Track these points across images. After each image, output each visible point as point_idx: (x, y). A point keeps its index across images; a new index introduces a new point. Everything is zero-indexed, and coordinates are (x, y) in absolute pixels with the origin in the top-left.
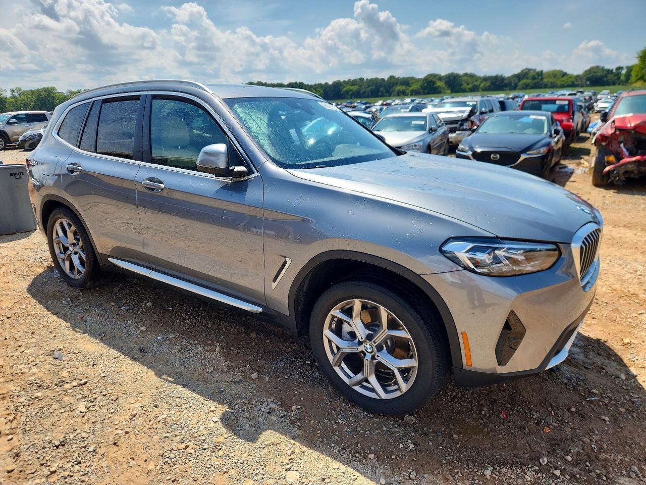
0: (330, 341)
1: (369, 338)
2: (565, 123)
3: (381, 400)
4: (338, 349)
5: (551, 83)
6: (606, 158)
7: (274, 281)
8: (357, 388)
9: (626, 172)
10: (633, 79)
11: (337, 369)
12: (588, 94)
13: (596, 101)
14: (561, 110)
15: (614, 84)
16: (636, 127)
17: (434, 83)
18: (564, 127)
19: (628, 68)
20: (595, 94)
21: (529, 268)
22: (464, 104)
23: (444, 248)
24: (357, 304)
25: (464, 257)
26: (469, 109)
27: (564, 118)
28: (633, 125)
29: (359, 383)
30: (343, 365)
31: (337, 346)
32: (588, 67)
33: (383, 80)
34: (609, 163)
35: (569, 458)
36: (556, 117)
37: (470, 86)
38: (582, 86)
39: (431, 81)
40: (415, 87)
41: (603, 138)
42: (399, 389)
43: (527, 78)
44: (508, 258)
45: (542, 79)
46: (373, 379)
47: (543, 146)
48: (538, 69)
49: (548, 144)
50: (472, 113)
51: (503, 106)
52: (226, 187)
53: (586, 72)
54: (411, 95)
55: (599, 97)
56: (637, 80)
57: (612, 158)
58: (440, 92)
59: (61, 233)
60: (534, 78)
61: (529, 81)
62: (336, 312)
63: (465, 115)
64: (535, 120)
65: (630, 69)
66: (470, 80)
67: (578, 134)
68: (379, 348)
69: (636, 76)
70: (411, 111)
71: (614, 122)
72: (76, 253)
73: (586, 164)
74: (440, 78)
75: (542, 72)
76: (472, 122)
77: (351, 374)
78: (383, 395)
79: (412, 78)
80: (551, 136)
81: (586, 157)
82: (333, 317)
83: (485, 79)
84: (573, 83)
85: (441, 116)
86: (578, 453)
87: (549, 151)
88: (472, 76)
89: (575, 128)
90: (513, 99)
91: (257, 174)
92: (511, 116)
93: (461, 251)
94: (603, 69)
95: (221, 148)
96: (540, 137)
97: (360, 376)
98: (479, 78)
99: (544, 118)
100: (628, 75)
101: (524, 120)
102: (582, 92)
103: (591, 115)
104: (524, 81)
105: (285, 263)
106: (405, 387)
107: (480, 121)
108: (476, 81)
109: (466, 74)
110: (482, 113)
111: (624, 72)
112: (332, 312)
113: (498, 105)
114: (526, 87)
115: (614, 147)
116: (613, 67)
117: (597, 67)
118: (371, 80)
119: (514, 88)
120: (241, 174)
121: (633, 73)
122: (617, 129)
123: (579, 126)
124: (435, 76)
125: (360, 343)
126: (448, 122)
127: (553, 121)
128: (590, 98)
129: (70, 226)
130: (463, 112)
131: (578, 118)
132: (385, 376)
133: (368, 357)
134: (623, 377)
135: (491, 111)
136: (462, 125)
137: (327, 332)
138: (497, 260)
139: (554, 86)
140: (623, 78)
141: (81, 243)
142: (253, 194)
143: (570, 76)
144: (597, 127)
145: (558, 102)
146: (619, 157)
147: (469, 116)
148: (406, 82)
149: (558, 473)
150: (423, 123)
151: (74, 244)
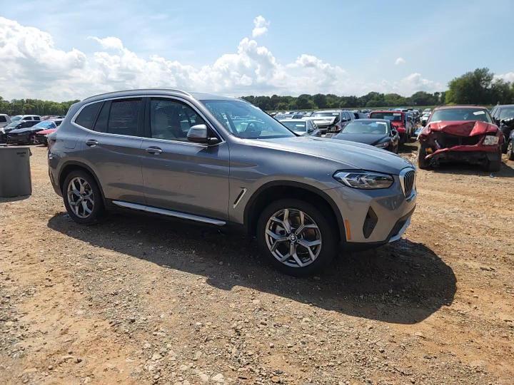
0: (269, 236)
1: (293, 231)
2: (400, 128)
3: (301, 268)
4: (274, 240)
5: (390, 103)
6: (426, 150)
7: (235, 204)
8: (286, 263)
9: (440, 159)
10: (447, 101)
11: (273, 253)
12: (415, 111)
13: (422, 116)
14: (397, 119)
15: (434, 104)
16: (444, 129)
17: (306, 101)
18: (399, 131)
19: (442, 93)
20: (421, 111)
21: (378, 186)
22: (330, 115)
23: (335, 176)
24: (286, 212)
25: (345, 180)
26: (334, 118)
27: (399, 124)
28: (442, 128)
29: (287, 260)
30: (277, 251)
31: (273, 239)
32: (415, 92)
33: (268, 97)
34: (429, 153)
35: (404, 290)
36: (394, 124)
37: (332, 104)
38: (412, 106)
39: (304, 100)
40: (292, 103)
41: (423, 136)
42: (311, 259)
43: (373, 99)
44: (367, 181)
45: (383, 100)
46: (295, 256)
47: (385, 142)
48: (381, 93)
49: (389, 140)
50: (336, 120)
51: (357, 116)
52: (204, 150)
53: (414, 95)
54: (290, 109)
55: (423, 113)
56: (450, 102)
57: (430, 150)
58: (310, 108)
59: (74, 188)
60: (378, 99)
61: (374, 101)
62: (273, 218)
63: (332, 122)
64: (380, 125)
65: (444, 94)
66: (333, 99)
67: (409, 137)
68: (299, 237)
69: (449, 99)
70: (293, 118)
71: (430, 126)
72: (85, 200)
73: (415, 155)
74: (310, 97)
75: (383, 94)
76: (337, 127)
77: (282, 256)
78: (301, 265)
79: (290, 97)
80: (390, 135)
81: (415, 152)
82: (272, 221)
83: (344, 99)
84: (405, 103)
85: (316, 122)
86: (409, 289)
87: (389, 145)
88: (333, 96)
89: (406, 132)
90: (364, 112)
91: (224, 142)
92: (363, 122)
93: (344, 177)
94: (425, 94)
95: (203, 126)
96: (383, 136)
97: (288, 256)
98: (339, 98)
99: (385, 123)
100: (443, 98)
101: (373, 125)
102: (411, 110)
103: (418, 125)
104: (371, 101)
105: (243, 191)
106: (313, 257)
107: (342, 126)
108: (337, 100)
109: (329, 95)
110: (343, 121)
111: (440, 96)
112: (271, 218)
113: (354, 116)
114: (372, 106)
115: (431, 142)
116: (432, 92)
117: (421, 92)
118: (260, 97)
119: (364, 106)
120: (215, 142)
121: (446, 97)
122: (432, 130)
123: (410, 132)
124: (307, 96)
125: (288, 235)
126: (320, 127)
127: (391, 127)
128: (417, 113)
129: (83, 182)
130: (330, 120)
131: (408, 126)
132: (303, 253)
133: (293, 243)
134: (434, 259)
135: (349, 120)
136: (330, 129)
137: (267, 231)
138: (362, 182)
139: (392, 105)
140: (440, 100)
141: (91, 192)
142: (222, 153)
143: (403, 98)
144: (421, 131)
145: (394, 114)
146: (434, 149)
147: (335, 123)
148: (286, 100)
149: (398, 296)
150: (303, 126)
151: (84, 195)
